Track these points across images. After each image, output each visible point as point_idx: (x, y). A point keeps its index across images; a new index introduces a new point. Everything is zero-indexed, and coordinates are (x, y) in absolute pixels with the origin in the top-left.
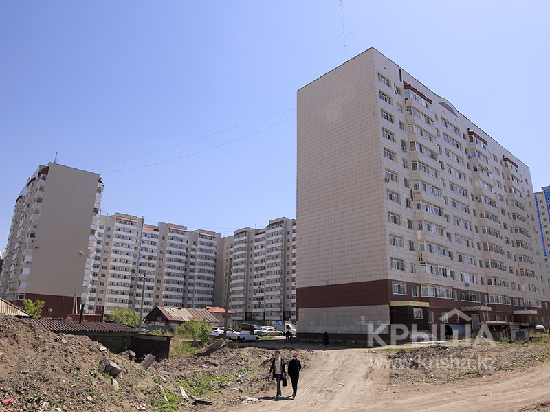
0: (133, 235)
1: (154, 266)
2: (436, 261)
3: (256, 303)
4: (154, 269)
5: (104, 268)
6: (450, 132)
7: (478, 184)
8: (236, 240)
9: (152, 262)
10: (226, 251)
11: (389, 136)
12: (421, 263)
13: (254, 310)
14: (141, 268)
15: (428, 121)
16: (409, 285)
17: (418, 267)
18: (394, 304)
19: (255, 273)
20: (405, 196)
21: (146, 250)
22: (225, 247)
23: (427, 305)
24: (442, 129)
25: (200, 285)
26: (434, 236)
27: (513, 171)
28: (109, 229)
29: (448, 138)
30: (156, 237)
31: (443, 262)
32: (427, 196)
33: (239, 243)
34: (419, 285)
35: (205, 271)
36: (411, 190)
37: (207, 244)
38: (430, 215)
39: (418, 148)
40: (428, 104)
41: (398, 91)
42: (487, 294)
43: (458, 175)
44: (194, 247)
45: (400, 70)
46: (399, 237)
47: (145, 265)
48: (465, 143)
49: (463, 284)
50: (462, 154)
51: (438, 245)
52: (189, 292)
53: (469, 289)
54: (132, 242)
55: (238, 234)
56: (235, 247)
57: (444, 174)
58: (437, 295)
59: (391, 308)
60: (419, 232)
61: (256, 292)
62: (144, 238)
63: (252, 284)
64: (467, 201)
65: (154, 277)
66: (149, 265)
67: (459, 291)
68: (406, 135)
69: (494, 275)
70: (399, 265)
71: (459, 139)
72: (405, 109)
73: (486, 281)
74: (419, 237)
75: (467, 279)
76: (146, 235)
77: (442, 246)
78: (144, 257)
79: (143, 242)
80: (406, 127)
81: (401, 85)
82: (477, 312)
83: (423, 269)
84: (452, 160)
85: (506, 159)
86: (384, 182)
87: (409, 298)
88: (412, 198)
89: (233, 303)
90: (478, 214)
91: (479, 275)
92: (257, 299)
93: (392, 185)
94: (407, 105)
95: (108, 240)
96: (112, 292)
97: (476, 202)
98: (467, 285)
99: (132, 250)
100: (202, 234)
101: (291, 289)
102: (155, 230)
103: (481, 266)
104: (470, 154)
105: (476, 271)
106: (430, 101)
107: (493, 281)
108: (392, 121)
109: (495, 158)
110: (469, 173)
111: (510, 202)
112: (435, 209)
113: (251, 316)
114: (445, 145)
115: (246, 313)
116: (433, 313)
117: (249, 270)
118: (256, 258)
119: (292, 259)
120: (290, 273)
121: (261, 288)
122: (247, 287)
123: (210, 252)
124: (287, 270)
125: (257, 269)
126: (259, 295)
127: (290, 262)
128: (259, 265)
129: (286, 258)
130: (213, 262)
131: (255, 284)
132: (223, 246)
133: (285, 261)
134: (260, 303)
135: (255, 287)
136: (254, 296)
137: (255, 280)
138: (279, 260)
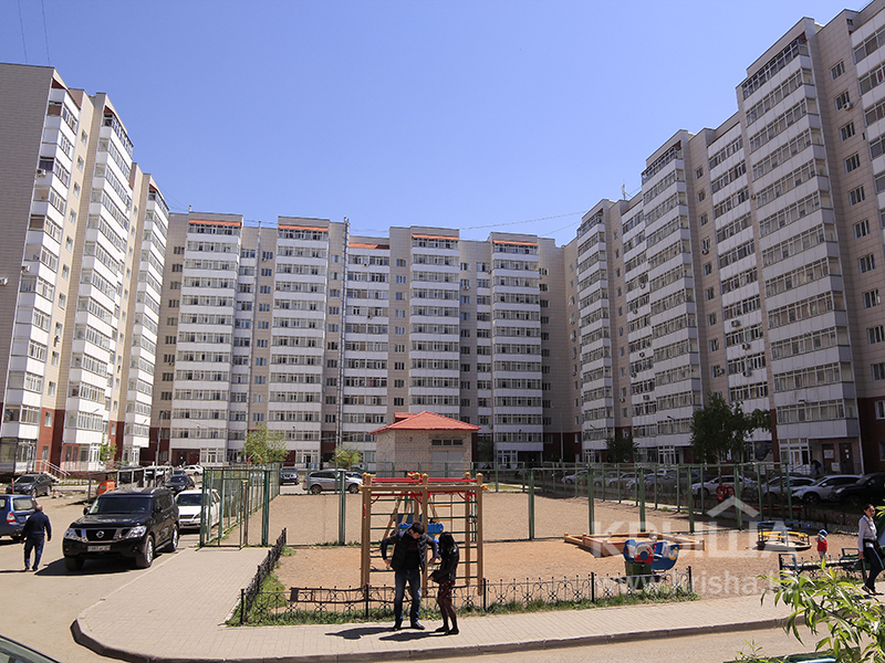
0: (322, 262)
1: (382, 330)
3: (638, 399)
4: (384, 338)
5: (262, 343)
8: (580, 242)
9: (376, 320)
13: (637, 421)
14: (353, 337)
19: (631, 316)
21: (361, 294)
25: (506, 366)
28: (268, 256)
30: (383, 262)
35: (517, 332)
37: (516, 265)
44: (483, 276)
47: (358, 329)
52: (479, 386)
54: (322, 279)
55: (584, 226)
61: (637, 368)
62: (353, 268)
63: (627, 349)
65: (384, 356)
66: (371, 330)
76: (356, 260)
78: (357, 311)
79: (350, 278)
92: (638, 388)
95: (264, 281)
96: (281, 397)
99: (322, 297)
101: (721, 342)
102: (380, 247)
113: (631, 438)
115: (618, 430)
117: (617, 311)
118: (629, 276)
119: (716, 248)
120: (716, 293)
121: (647, 356)
122: (615, 357)
123: (527, 285)
124: (707, 287)
125: (634, 305)
126: (643, 376)
127: (712, 259)
128: (637, 293)
129: (701, 249)
130: (537, 308)
131: (632, 350)
132: (563, 267)
133: (697, 260)
134: (648, 398)
135: (634, 357)
136: (633, 380)
137: (633, 337)
138: (679, 260)
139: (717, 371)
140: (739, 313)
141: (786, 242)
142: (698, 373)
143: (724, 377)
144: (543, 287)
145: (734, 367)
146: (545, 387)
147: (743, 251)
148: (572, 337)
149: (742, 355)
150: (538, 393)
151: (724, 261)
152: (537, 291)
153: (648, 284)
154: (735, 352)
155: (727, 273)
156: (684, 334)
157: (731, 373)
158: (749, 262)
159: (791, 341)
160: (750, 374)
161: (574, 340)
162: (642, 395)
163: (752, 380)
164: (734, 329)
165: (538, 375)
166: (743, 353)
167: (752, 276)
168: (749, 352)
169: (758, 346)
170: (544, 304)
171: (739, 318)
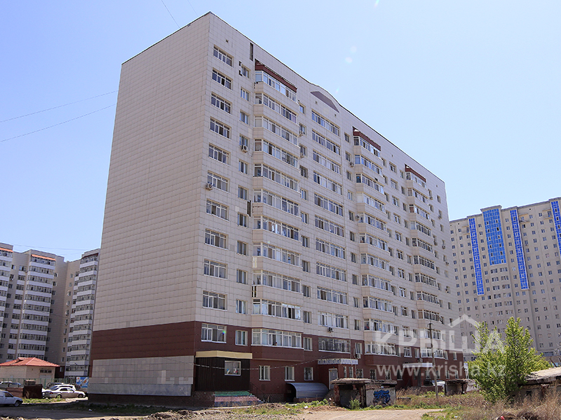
2: (277, 298)
6: (325, 130)
7: (361, 198)
8: (82, 266)
10: (69, 280)
11: (221, 129)
12: (254, 300)
15: (288, 114)
16: (232, 329)
17: (249, 305)
18: (201, 354)
20: (237, 209)
22: (69, 275)
23: (249, 356)
24: (311, 125)
25: (28, 327)
26: (278, 265)
27: (417, 185)
29: (319, 139)
31: (289, 299)
32: (273, 211)
33: (86, 269)
34: (249, 330)
35: (37, 308)
36: (249, 203)
37: (43, 270)
38: (275, 237)
39: (265, 148)
40: (291, 92)
41: (245, 71)
42: (363, 342)
43: (330, 186)
44: (22, 273)
45: (252, 45)
46: (221, 265)
48: (346, 147)
49: (324, 328)
50: (340, 159)
51: (285, 277)
52: (11, 337)
53: (332, 335)
55: (86, 257)
56: (80, 275)
57: (309, 184)
58: (274, 343)
59: (197, 360)
60: (255, 259)
64: (343, 221)
67: (315, 338)
68: (250, 130)
69: (374, 317)
70: (217, 302)
71: (339, 140)
72: (252, 96)
73: (362, 325)
74: (255, 266)
75: (331, 321)
77: (290, 278)
80: (252, 119)
81: (251, 65)
82: (336, 366)
83: (256, 308)
84: (323, 167)
85: (408, 170)
86: (203, 191)
87: (230, 347)
88: (249, 213)
89: (73, 353)
90: (358, 238)
91: (350, 317)
93: (217, 195)
94: (256, 90)
97: (356, 222)
98: (330, 330)
100: (35, 256)
103: (356, 306)
104: (353, 160)
105: (346, 312)
106: (294, 89)
107: (371, 325)
108: (229, 110)
109: (392, 167)
110: (348, 185)
111: (409, 224)
112: (284, 229)
114: (312, 146)
116: (269, 367)
123: (46, 282)
130: (50, 295)
132: (66, 274)
144: (54, 283)
148: (66, 313)
150: (44, 343)
152: (51, 286)
170: (53, 293)
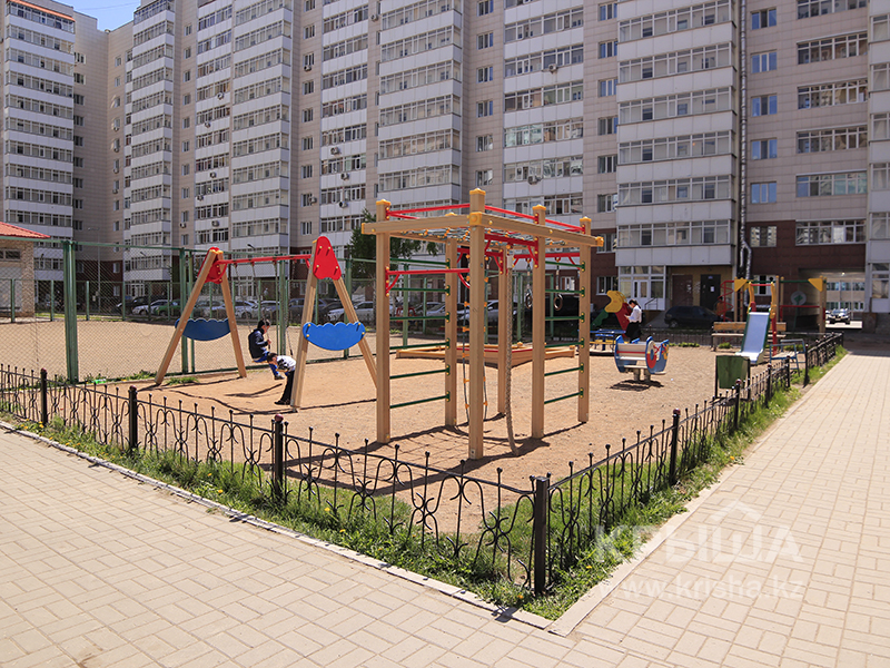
3: (205, 225)
10: (113, 72)
19: (201, 129)
22: (112, 61)
33: (146, 37)
61: (204, 190)
63: (193, 167)
92: (204, 213)
100: (16, 3)
101: (316, 169)
117: (182, 122)
118: (202, 82)
119: (321, 66)
120: (316, 115)
121: (218, 177)
122: (176, 175)
123: (56, 70)
124: (306, 107)
125: (206, 117)
126: (213, 199)
127: (314, 76)
128: (212, 103)
129: (302, 64)
130: (70, 102)
131: (200, 167)
132: (106, 57)
133: (296, 76)
134: (218, 225)
135: (204, 176)
136: (198, 203)
137: (202, 153)
138: (276, 71)
139: (307, 199)
140: (341, 141)
141: (409, 72)
142: (287, 200)
143: (315, 207)
144: (78, 78)
145: (329, 196)
146: (76, 204)
147: (352, 75)
148: (113, 146)
149: (338, 185)
150: (68, 210)
151: (329, 82)
152: (71, 81)
153: (227, 95)
154: (331, 181)
155: (330, 95)
156: (275, 155)
157: (324, 202)
158: (358, 87)
159: (402, 175)
160: (347, 206)
161: (117, 151)
162: (210, 221)
163: (347, 212)
164: (333, 157)
165: (69, 189)
166: (341, 183)
167: (359, 103)
168: (347, 183)
169: (358, 177)
170: (78, 99)
171: (340, 146)
